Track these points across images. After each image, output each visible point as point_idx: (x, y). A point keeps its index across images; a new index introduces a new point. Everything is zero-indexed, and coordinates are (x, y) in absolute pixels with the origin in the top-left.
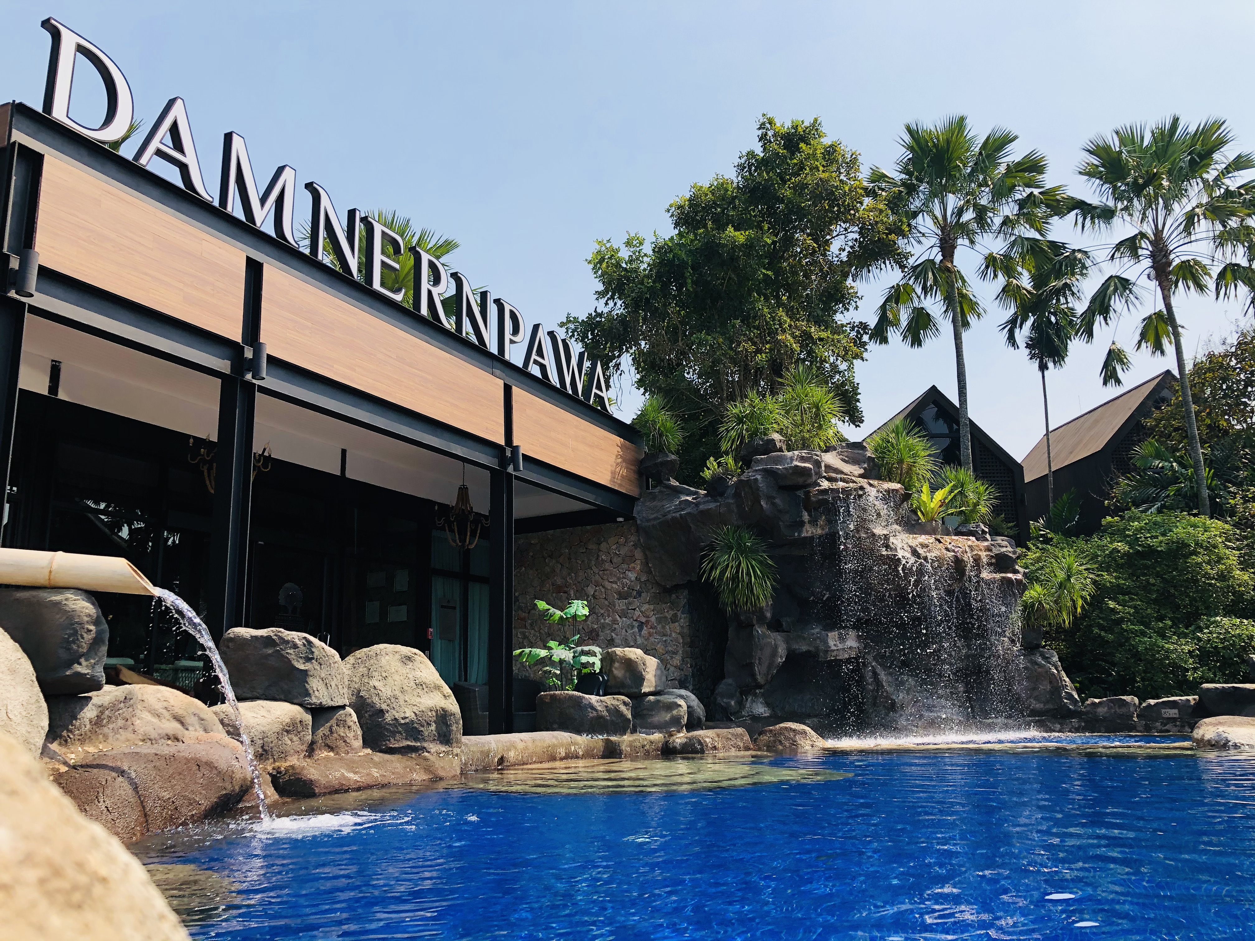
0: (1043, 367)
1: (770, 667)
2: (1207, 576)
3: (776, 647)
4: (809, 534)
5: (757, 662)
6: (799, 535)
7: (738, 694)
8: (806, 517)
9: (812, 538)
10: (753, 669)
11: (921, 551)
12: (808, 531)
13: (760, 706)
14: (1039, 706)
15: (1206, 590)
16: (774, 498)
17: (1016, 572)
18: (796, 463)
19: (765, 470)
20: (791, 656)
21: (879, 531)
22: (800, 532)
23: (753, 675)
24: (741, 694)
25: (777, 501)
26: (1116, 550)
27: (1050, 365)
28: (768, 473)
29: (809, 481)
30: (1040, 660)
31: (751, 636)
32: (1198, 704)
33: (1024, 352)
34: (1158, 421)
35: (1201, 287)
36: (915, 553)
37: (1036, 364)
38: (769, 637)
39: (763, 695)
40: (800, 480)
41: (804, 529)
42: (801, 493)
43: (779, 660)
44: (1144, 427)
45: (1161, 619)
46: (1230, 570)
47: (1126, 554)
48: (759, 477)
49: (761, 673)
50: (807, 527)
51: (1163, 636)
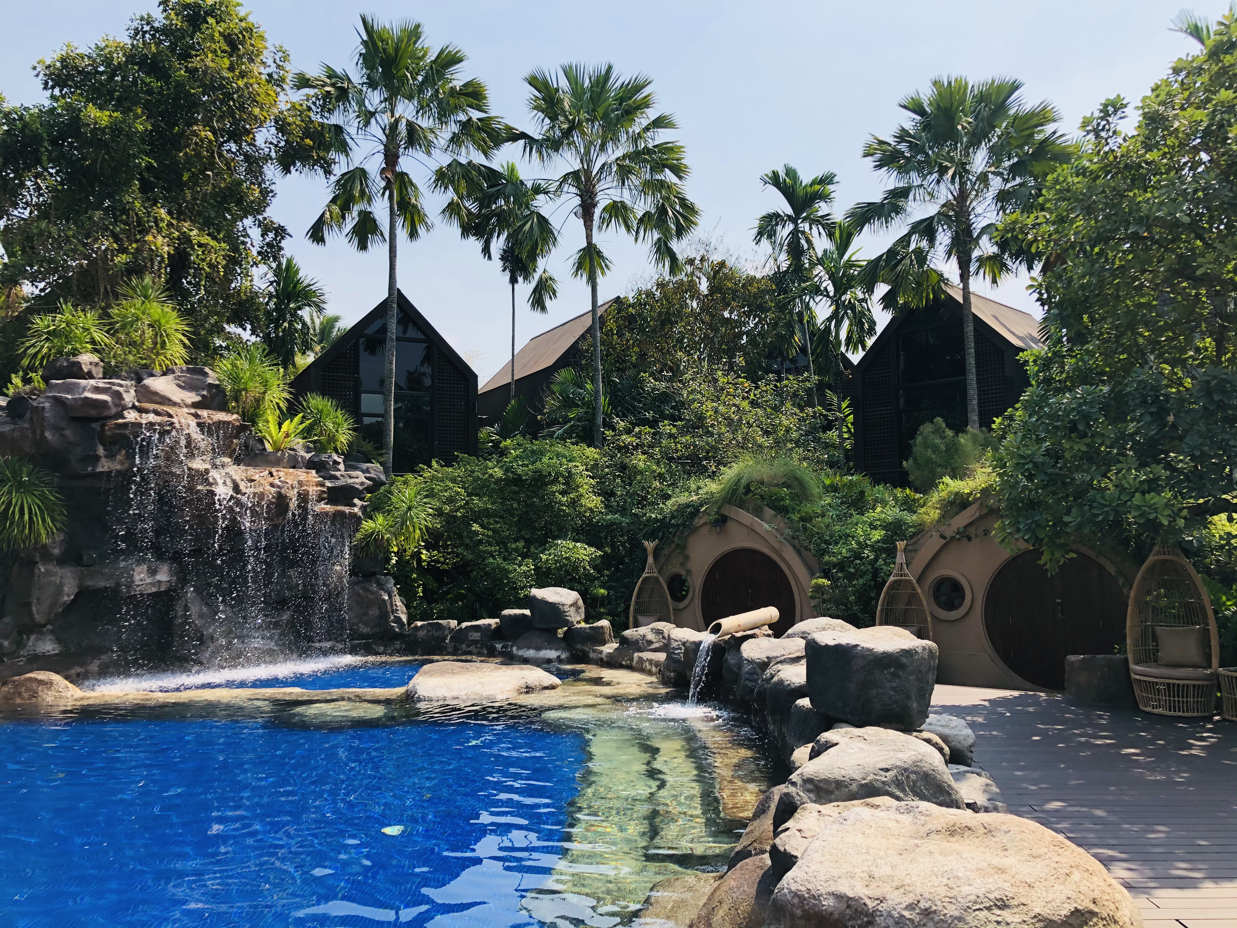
0: (513, 281)
1: (52, 606)
2: (561, 503)
3: (61, 585)
4: (106, 469)
5: (35, 601)
6: (94, 469)
7: (15, 634)
8: (101, 451)
9: (107, 473)
10: (30, 609)
12: (104, 466)
13: (48, 643)
14: (365, 630)
15: (559, 515)
16: (63, 429)
18: (87, 394)
19: (55, 398)
20: (82, 594)
22: (95, 466)
23: (31, 615)
24: (20, 633)
25: (67, 433)
27: (519, 279)
28: (58, 401)
29: (106, 414)
30: (374, 587)
31: (32, 574)
32: (498, 628)
35: (627, 225)
37: (507, 275)
38: (56, 574)
39: (52, 632)
40: (93, 413)
41: (100, 464)
42: (96, 426)
43: (66, 598)
46: (582, 497)
48: (47, 405)
49: (39, 613)
50: (103, 460)
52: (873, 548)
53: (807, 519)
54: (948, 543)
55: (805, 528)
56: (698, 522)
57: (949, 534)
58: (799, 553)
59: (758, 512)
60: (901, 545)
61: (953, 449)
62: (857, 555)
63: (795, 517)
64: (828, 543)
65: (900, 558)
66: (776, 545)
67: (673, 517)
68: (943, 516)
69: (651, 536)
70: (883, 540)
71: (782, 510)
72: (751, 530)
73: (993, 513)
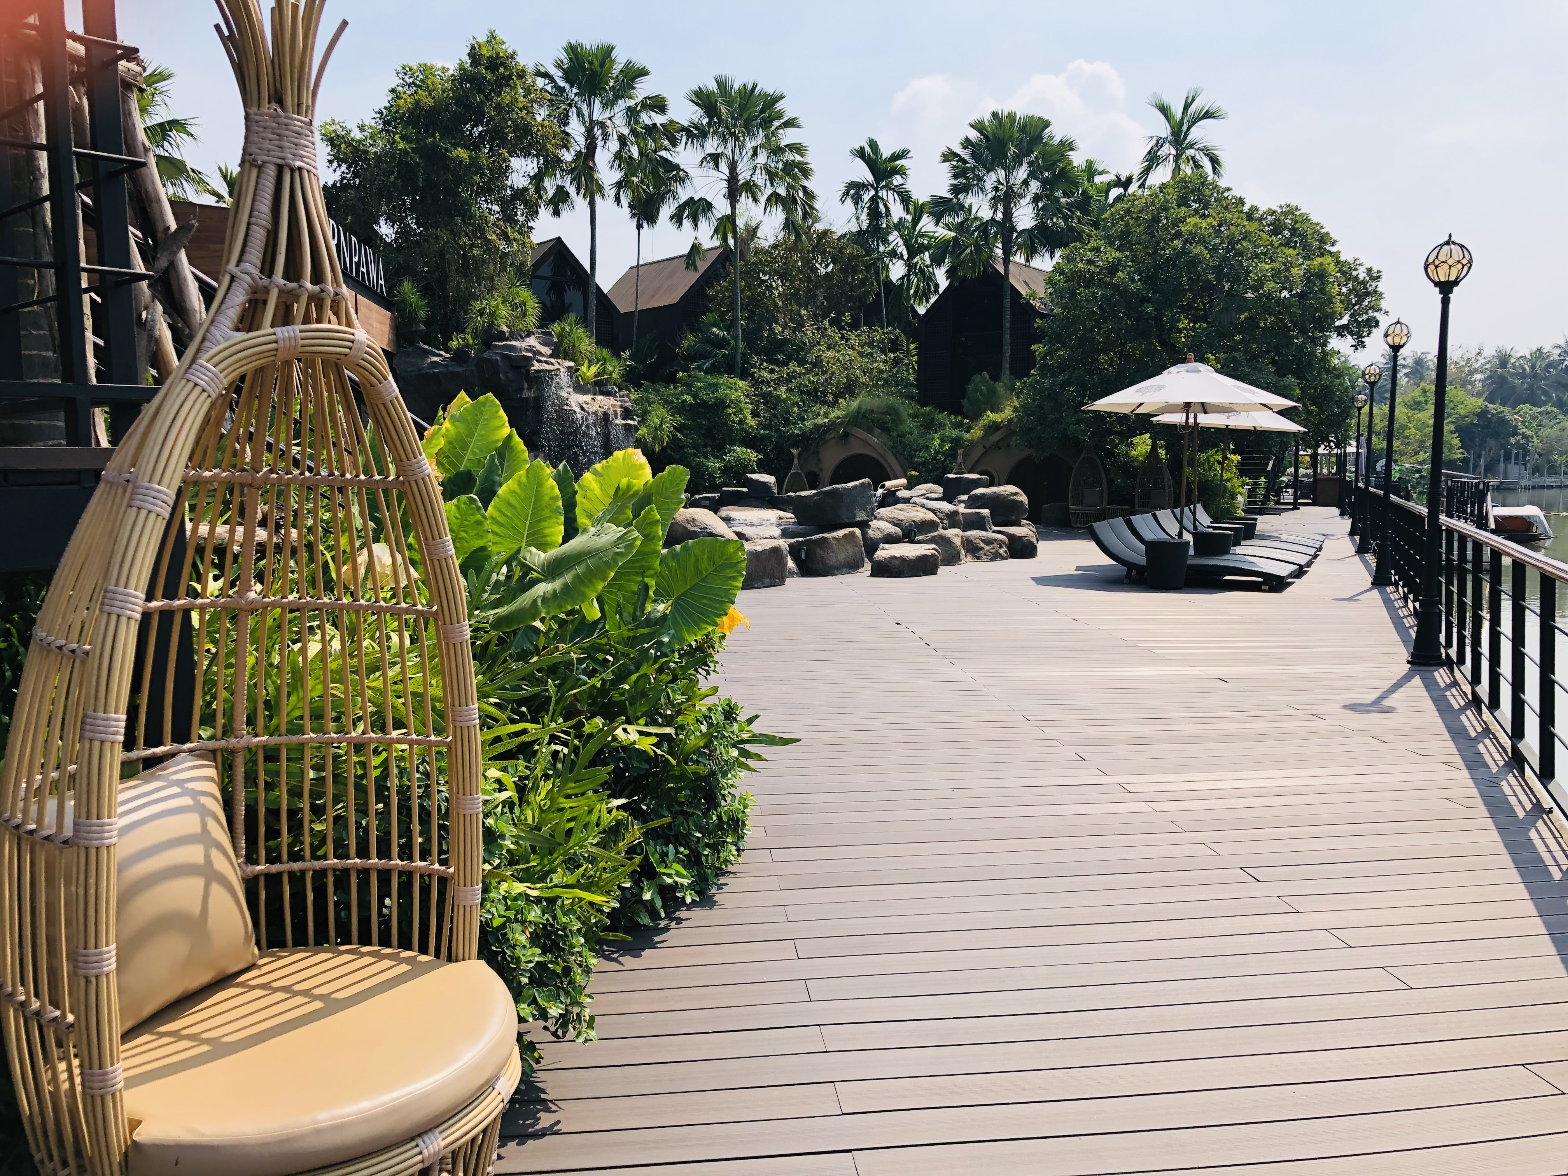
0: (639, 227)
2: (733, 421)
8: (526, 386)
9: (527, 399)
11: (585, 406)
12: (526, 394)
15: (731, 430)
17: (633, 420)
18: (524, 353)
21: (564, 394)
26: (685, 401)
27: (645, 225)
32: (720, 498)
33: (626, 210)
34: (717, 293)
35: (756, 200)
36: (582, 408)
37: (634, 222)
44: (707, 295)
45: (705, 446)
46: (746, 417)
47: (691, 405)
51: (706, 458)
52: (943, 453)
53: (902, 435)
54: (988, 450)
55: (901, 442)
56: (829, 436)
57: (988, 446)
58: (895, 456)
59: (870, 431)
60: (960, 451)
61: (993, 392)
62: (934, 458)
63: (895, 434)
64: (915, 451)
65: (960, 459)
66: (881, 451)
67: (811, 433)
68: (985, 435)
69: (796, 445)
70: (950, 449)
71: (886, 430)
72: (865, 442)
73: (1014, 433)
